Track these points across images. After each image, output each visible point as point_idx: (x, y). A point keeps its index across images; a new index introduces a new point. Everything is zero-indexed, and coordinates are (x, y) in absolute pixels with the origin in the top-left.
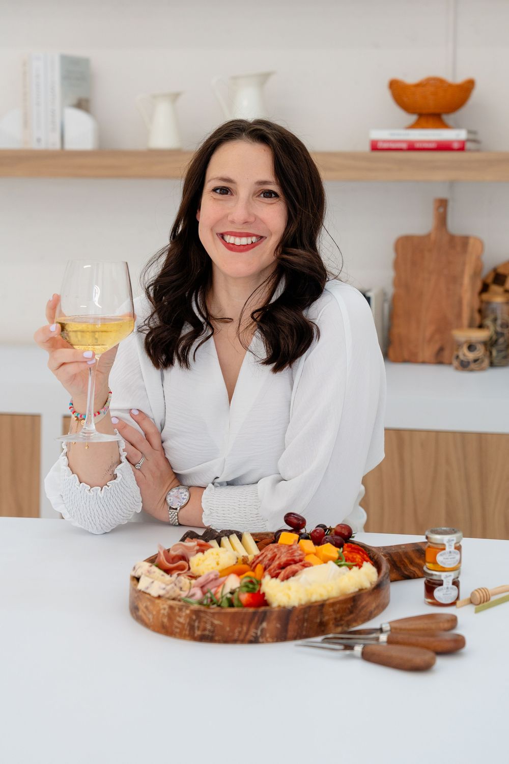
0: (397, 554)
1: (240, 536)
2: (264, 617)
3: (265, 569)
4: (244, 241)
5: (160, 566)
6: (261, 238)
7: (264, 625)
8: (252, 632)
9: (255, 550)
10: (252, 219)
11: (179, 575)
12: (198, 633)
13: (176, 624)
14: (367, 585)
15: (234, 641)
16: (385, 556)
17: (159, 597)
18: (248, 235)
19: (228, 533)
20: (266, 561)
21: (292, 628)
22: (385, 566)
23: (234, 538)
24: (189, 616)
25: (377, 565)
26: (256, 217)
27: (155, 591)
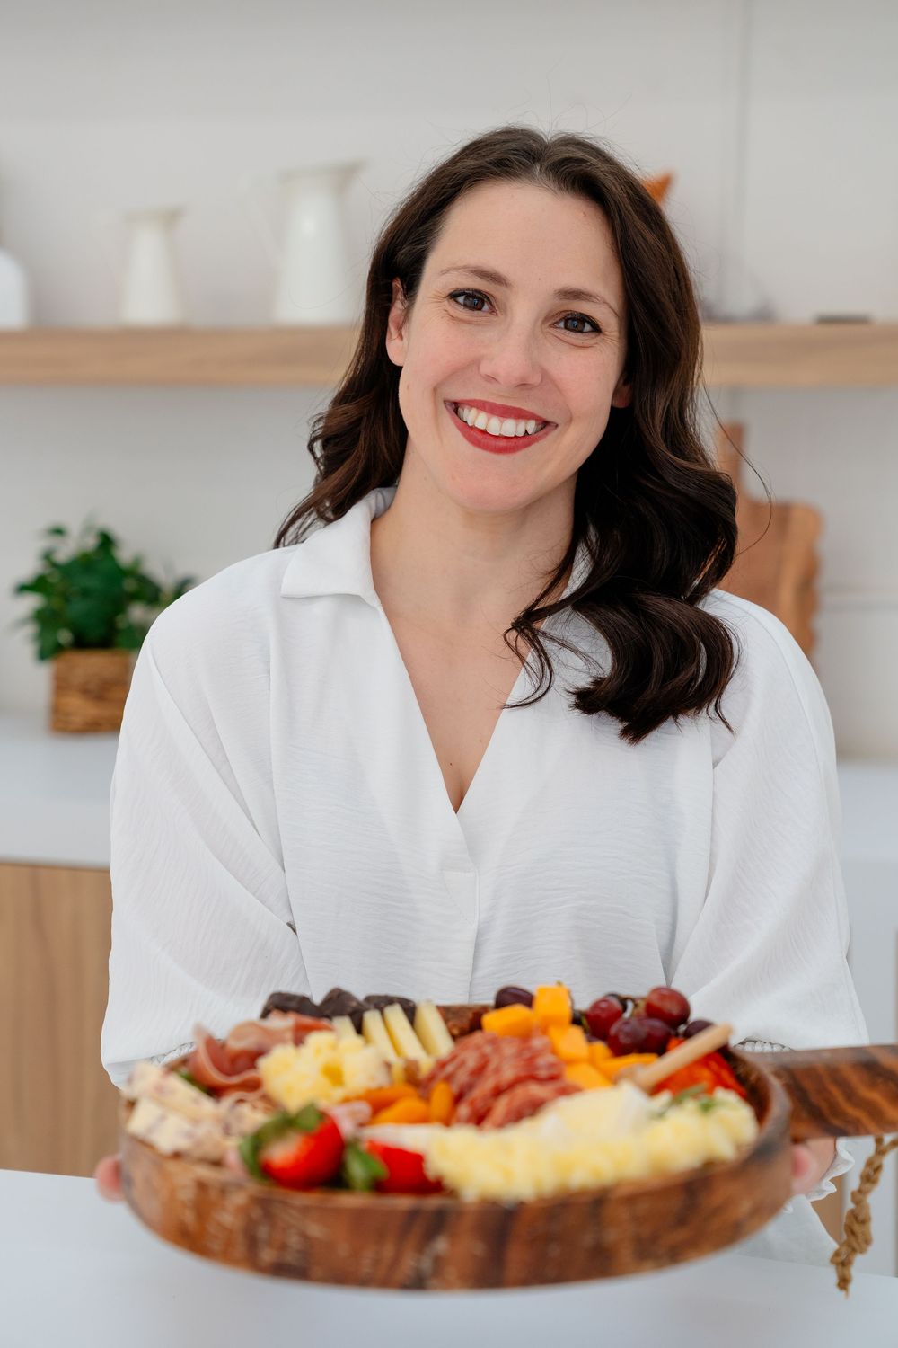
0: (811, 1071)
1: (410, 1011)
2: (438, 1223)
3: (458, 1099)
4: (510, 427)
5: (195, 1080)
6: (545, 424)
7: (441, 1245)
8: (409, 1263)
9: (443, 1044)
10: (536, 379)
11: (241, 1101)
12: (267, 1255)
13: (212, 1229)
14: (725, 1150)
15: (363, 1282)
16: (777, 1074)
17: (177, 1155)
18: (519, 415)
19: (381, 1003)
20: (462, 1077)
21: (517, 1256)
22: (780, 1102)
23: (396, 1015)
24: (243, 1210)
25: (756, 1098)
26: (545, 375)
27: (169, 1137)
